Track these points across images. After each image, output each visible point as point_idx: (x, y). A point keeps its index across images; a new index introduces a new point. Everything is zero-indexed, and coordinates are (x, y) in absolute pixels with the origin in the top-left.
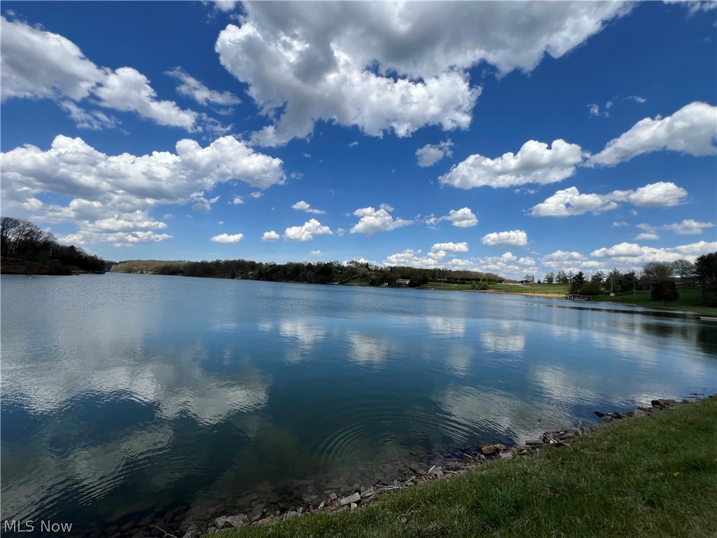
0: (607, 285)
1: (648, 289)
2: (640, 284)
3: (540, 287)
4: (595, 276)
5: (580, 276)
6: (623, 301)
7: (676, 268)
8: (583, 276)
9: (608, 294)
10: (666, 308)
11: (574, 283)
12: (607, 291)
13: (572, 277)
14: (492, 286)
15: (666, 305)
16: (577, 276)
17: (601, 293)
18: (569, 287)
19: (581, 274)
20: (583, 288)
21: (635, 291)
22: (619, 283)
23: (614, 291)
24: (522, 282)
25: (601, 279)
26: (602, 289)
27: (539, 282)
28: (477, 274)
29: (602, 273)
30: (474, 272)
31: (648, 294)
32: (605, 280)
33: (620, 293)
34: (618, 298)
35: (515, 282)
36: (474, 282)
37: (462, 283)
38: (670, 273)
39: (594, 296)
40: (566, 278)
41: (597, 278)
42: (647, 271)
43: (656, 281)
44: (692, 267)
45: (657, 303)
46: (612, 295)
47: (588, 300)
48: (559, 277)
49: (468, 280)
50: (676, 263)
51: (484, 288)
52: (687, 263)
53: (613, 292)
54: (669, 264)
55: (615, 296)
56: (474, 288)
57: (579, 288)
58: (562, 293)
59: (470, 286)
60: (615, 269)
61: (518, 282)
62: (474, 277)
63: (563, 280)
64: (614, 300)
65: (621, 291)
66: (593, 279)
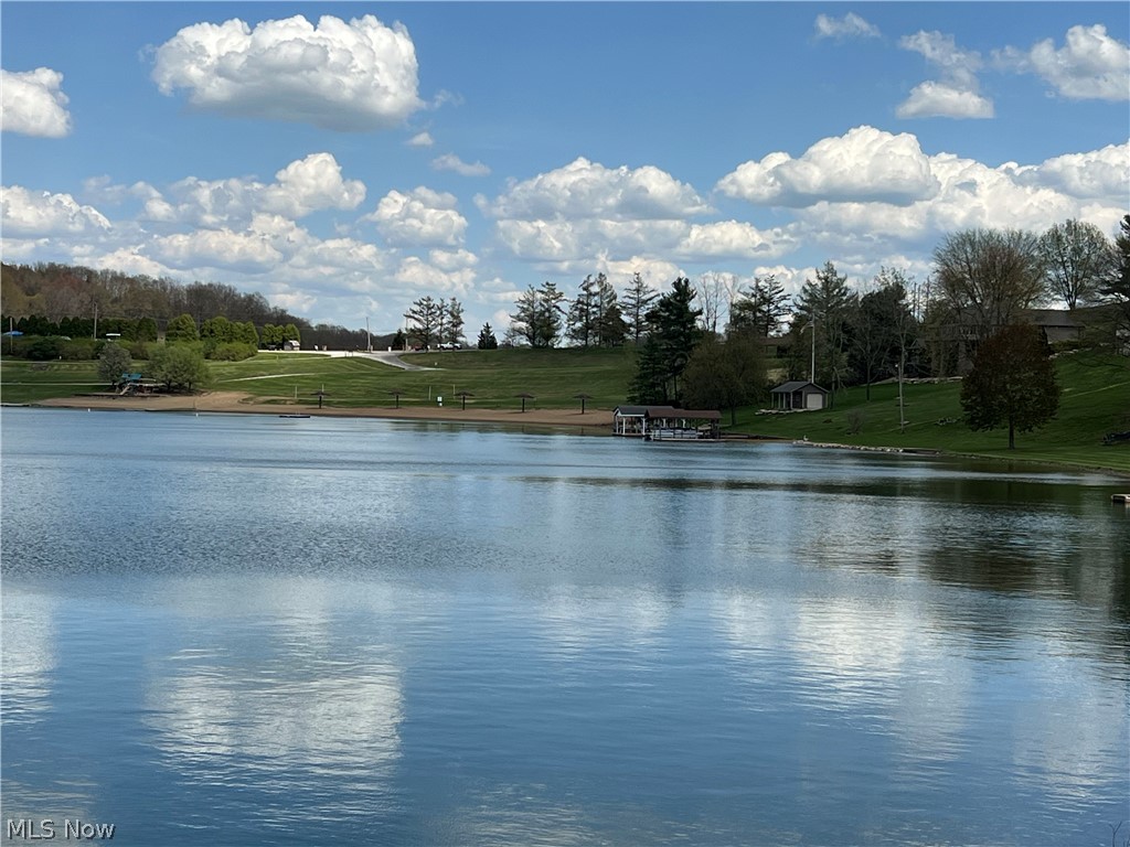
0: (792, 350)
1: (951, 369)
2: (920, 343)
3: (488, 372)
4: (745, 306)
5: (678, 304)
6: (852, 433)
7: (1055, 265)
8: (693, 305)
9: (799, 397)
10: (1014, 458)
11: (651, 344)
12: (796, 385)
13: (643, 312)
14: (226, 367)
15: (1011, 448)
16: (665, 303)
17: (769, 394)
18: (631, 364)
19: (683, 291)
20: (692, 370)
21: (902, 379)
22: (843, 337)
23: (824, 386)
24: (397, 341)
25: (770, 321)
26: (774, 375)
27: (487, 341)
28: (136, 288)
29: (776, 288)
30: (119, 279)
31: (948, 392)
32: (785, 321)
33: (846, 392)
34: (839, 417)
35: (358, 340)
36: (115, 341)
37: (30, 356)
38: (1034, 290)
39: (740, 415)
40: (614, 313)
41: (753, 315)
42: (950, 281)
43: (983, 329)
44: (1108, 259)
45: (981, 438)
46: (814, 402)
47: (713, 435)
48: (581, 308)
49: (77, 328)
50: (1055, 237)
51: (178, 385)
52: (1095, 240)
53: (814, 389)
54: (1030, 241)
55: (829, 407)
56: (112, 385)
57: (677, 370)
58: (597, 404)
59: (90, 368)
60: (831, 270)
61: (380, 343)
62: (116, 313)
63: (604, 325)
64: (818, 430)
65: (850, 383)
66: (735, 320)
